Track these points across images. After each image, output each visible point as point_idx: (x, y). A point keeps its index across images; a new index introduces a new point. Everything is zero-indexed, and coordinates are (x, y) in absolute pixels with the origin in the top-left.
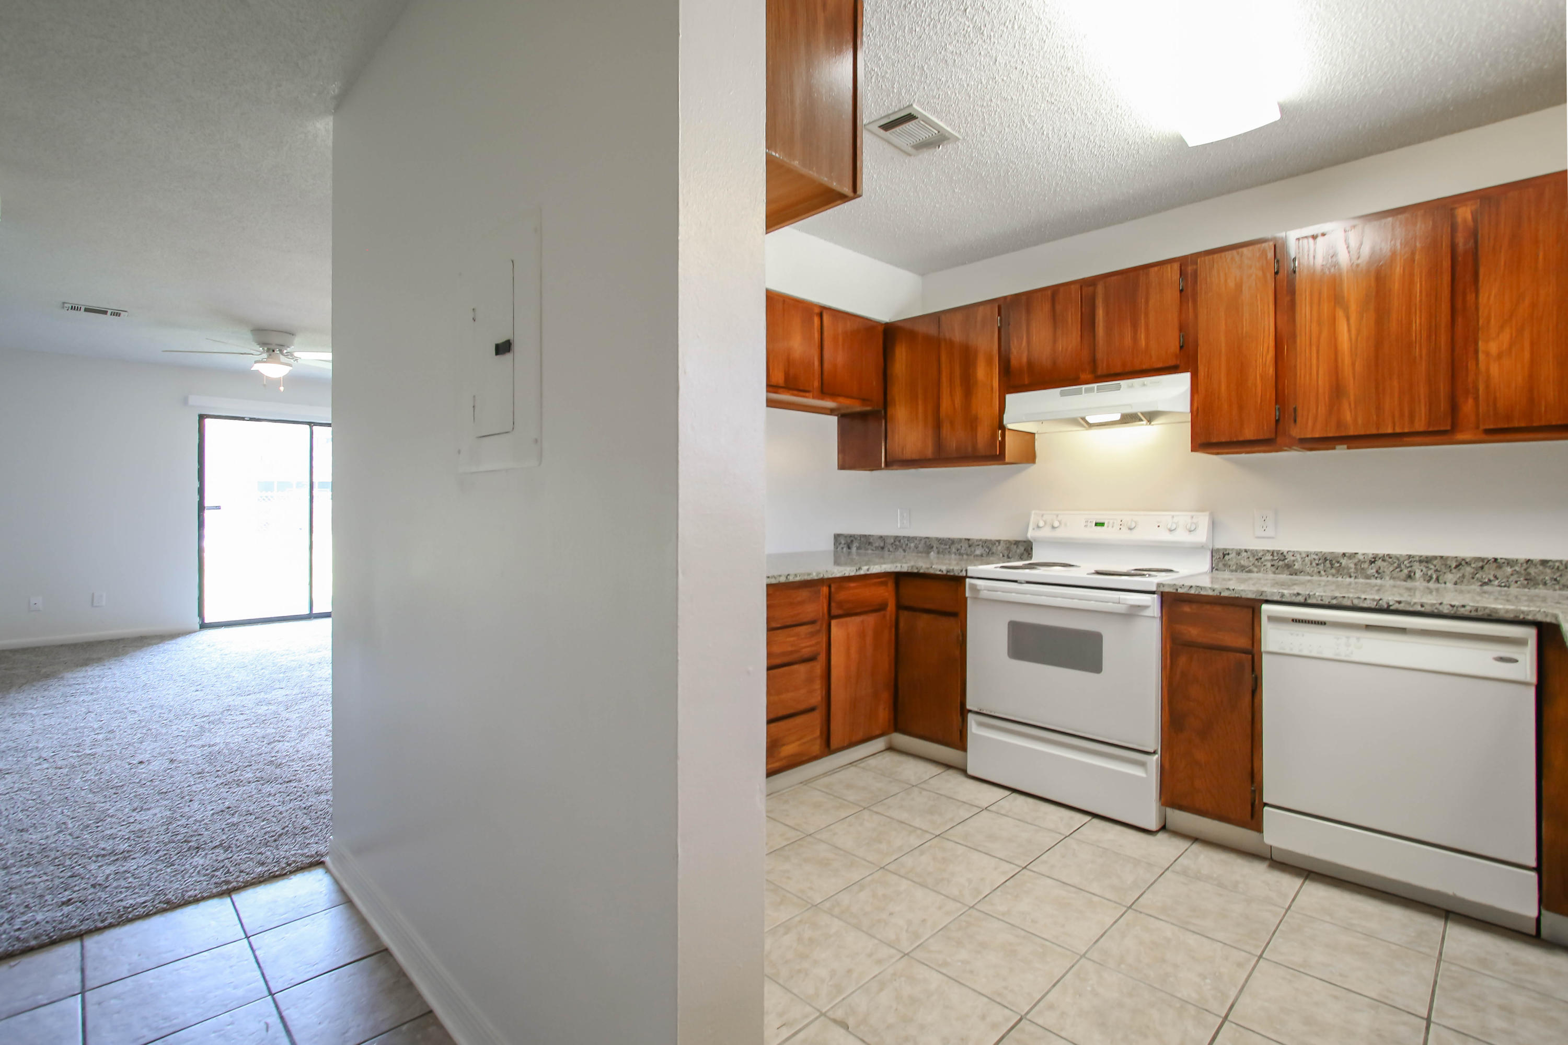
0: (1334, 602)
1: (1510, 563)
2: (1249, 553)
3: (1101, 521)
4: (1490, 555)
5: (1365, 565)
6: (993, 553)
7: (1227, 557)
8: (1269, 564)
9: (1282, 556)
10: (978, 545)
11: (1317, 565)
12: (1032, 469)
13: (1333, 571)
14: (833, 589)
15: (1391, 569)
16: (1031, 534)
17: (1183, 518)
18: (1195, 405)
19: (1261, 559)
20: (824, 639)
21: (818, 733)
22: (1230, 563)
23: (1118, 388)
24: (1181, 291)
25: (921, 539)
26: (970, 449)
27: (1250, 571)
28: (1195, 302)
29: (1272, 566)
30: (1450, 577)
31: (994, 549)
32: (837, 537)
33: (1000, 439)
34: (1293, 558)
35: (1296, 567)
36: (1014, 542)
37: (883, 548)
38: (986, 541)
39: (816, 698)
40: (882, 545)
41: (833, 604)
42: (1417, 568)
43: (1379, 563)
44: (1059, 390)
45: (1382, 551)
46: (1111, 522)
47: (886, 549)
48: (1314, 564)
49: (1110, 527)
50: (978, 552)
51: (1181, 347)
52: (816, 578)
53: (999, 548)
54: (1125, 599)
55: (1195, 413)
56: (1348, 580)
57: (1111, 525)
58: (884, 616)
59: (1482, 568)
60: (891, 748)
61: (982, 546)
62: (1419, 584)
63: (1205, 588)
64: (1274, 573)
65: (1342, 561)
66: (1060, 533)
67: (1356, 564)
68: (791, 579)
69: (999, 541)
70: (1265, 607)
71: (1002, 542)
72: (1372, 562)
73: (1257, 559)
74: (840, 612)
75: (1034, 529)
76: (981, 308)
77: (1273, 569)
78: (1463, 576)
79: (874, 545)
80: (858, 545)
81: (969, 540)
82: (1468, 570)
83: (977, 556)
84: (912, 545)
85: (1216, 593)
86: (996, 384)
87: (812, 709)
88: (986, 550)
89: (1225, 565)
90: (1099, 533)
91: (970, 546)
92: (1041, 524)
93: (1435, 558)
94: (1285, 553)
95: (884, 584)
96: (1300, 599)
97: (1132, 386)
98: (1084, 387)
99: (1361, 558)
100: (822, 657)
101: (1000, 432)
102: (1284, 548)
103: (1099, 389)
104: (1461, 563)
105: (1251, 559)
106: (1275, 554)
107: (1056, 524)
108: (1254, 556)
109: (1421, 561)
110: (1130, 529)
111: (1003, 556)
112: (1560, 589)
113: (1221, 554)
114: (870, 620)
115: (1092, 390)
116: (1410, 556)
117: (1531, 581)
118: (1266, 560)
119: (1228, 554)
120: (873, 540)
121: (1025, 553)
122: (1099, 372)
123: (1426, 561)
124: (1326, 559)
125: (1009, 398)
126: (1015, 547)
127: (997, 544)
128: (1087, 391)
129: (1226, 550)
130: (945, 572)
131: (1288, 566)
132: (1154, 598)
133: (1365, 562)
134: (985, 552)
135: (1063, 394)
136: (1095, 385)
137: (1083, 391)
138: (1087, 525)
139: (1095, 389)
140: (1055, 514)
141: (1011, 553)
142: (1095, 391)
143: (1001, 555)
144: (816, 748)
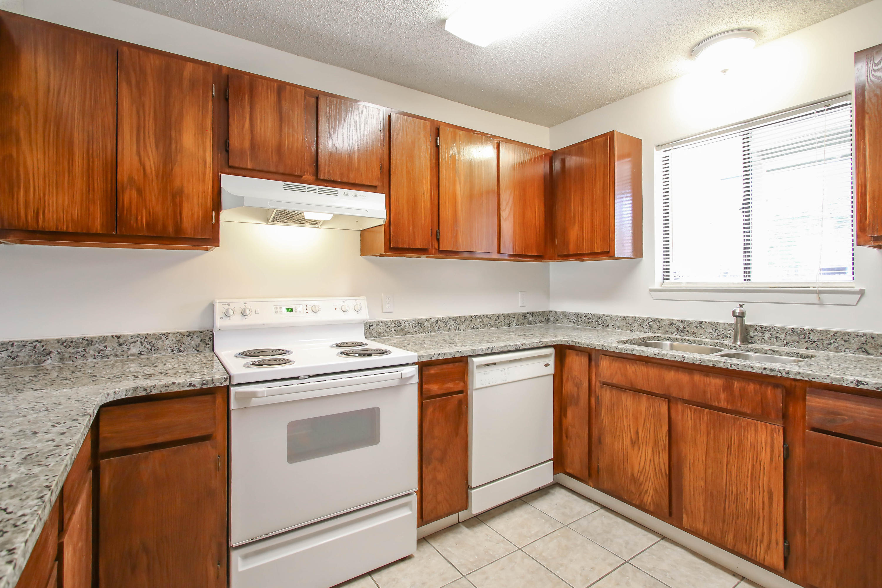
0: (502, 350)
1: (479, 317)
2: (383, 323)
3: (290, 307)
4: (473, 314)
5: (434, 325)
6: (157, 349)
7: (371, 327)
8: (393, 330)
9: (398, 323)
10: (134, 342)
11: (415, 327)
13: (422, 330)
15: (443, 325)
17: (350, 302)
18: (388, 219)
19: (389, 326)
22: (373, 331)
23: (336, 194)
25: (23, 345)
26: (171, 229)
27: (384, 336)
29: (395, 330)
30: (462, 327)
31: (159, 344)
33: (214, 222)
34: (404, 324)
35: (406, 330)
36: (187, 334)
38: (146, 336)
42: (452, 323)
43: (439, 323)
44: (283, 183)
45: (440, 316)
46: (298, 307)
48: (414, 327)
50: (134, 350)
51: (381, 174)
53: (167, 342)
55: (388, 224)
56: (428, 334)
57: (298, 310)
59: (471, 321)
61: (141, 342)
62: (452, 332)
63: (446, 353)
64: (396, 335)
65: (425, 323)
67: (430, 325)
69: (166, 335)
71: (170, 335)
72: (437, 323)
73: (387, 327)
75: (221, 318)
77: (395, 332)
78: (466, 326)
81: (119, 337)
82: (467, 322)
83: (132, 355)
85: (452, 356)
88: (147, 346)
89: (370, 333)
90: (290, 318)
92: (230, 312)
93: (458, 317)
94: (401, 322)
96: (489, 351)
98: (307, 186)
99: (432, 320)
101: (214, 212)
102: (400, 319)
103: (320, 191)
104: (466, 319)
105: (384, 328)
106: (396, 323)
107: (248, 312)
108: (386, 326)
109: (453, 320)
110: (315, 313)
111: (173, 350)
113: (368, 326)
115: (314, 190)
116: (450, 318)
117: (484, 325)
118: (392, 327)
119: (372, 326)
121: (201, 343)
122: (321, 176)
123: (455, 319)
124: (419, 323)
125: (225, 177)
127: (164, 338)
128: (310, 190)
129: (371, 323)
130: (198, 387)
131: (402, 330)
133: (434, 323)
134: (145, 349)
135: (286, 188)
136: (317, 187)
137: (306, 189)
138: (277, 311)
139: (317, 190)
140: (241, 303)
141: (183, 346)
142: (317, 192)
143: (170, 350)
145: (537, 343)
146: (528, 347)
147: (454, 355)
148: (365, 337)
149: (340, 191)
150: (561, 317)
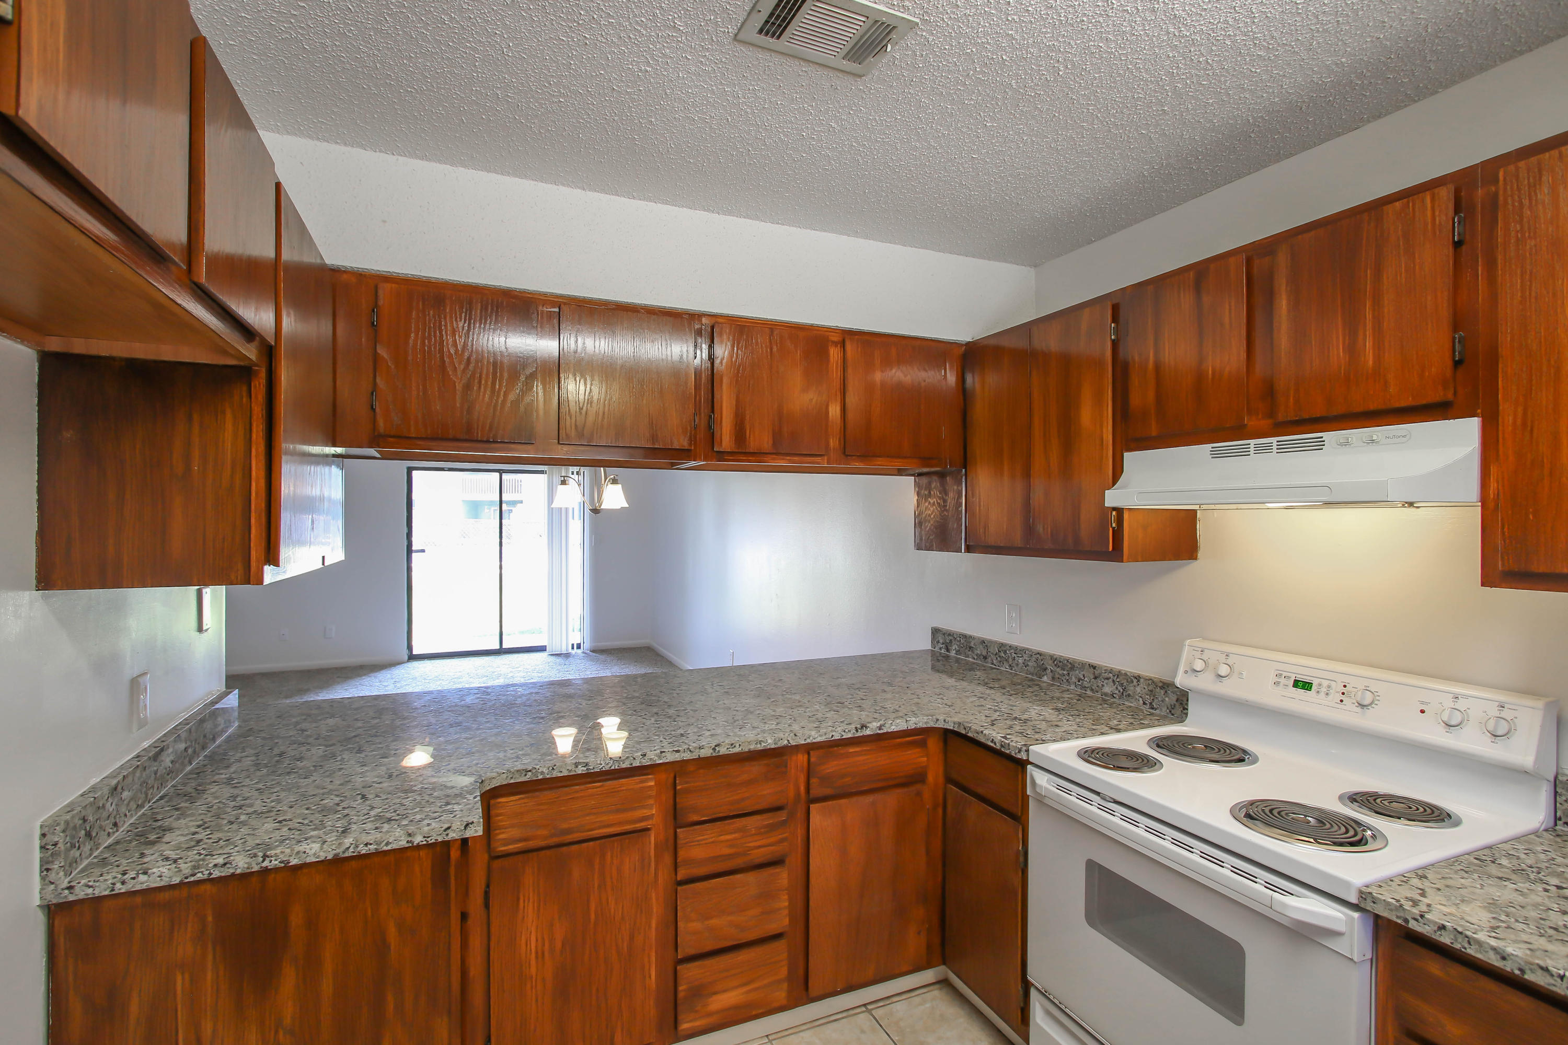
3: (1307, 679)
6: (1129, 695)
10: (1108, 679)
12: (1192, 567)
14: (812, 759)
16: (1180, 680)
17: (1478, 704)
18: (1493, 485)
20: (800, 832)
21: (784, 972)
23: (1320, 445)
24: (1458, 245)
25: (1032, 656)
28: (1491, 264)
31: (1131, 689)
32: (935, 632)
33: (1114, 525)
36: (1161, 684)
37: (985, 658)
38: (1119, 674)
39: (781, 922)
40: (984, 653)
41: (814, 781)
44: (1208, 447)
46: (1325, 683)
47: (989, 660)
49: (1322, 695)
50: (1107, 689)
51: (1457, 364)
52: (773, 746)
53: (1138, 689)
54: (1284, 905)
55: (1491, 505)
57: (1324, 690)
58: (919, 794)
60: (944, 983)
61: (1113, 681)
66: (1227, 688)
68: (723, 751)
69: (1138, 678)
71: (1142, 680)
74: (828, 791)
75: (1186, 672)
76: (1087, 311)
79: (976, 652)
80: (957, 649)
81: (1094, 668)
83: (1106, 695)
84: (1021, 660)
86: (1108, 437)
87: (777, 936)
88: (1119, 688)
90: (1299, 702)
91: (1095, 678)
92: (1199, 665)
95: (923, 744)
97: (1347, 443)
98: (1252, 442)
100: (795, 860)
101: (1112, 514)
103: (1282, 449)
107: (1224, 670)
110: (1362, 706)
111: (1144, 703)
114: (890, 801)
115: (1267, 448)
120: (974, 644)
121: (1177, 705)
122: (1281, 417)
125: (1130, 458)
126: (1162, 692)
127: (1135, 681)
128: (1259, 450)
130: (998, 747)
132: (1353, 918)
134: (1117, 692)
135: (1215, 455)
136: (1274, 440)
137: (1252, 449)
138: (1279, 683)
139: (1275, 447)
140: (1222, 652)
141: (1156, 700)
142: (1275, 450)
143: (1141, 702)
144: (781, 995)
148: (1556, 819)
149: (1329, 437)
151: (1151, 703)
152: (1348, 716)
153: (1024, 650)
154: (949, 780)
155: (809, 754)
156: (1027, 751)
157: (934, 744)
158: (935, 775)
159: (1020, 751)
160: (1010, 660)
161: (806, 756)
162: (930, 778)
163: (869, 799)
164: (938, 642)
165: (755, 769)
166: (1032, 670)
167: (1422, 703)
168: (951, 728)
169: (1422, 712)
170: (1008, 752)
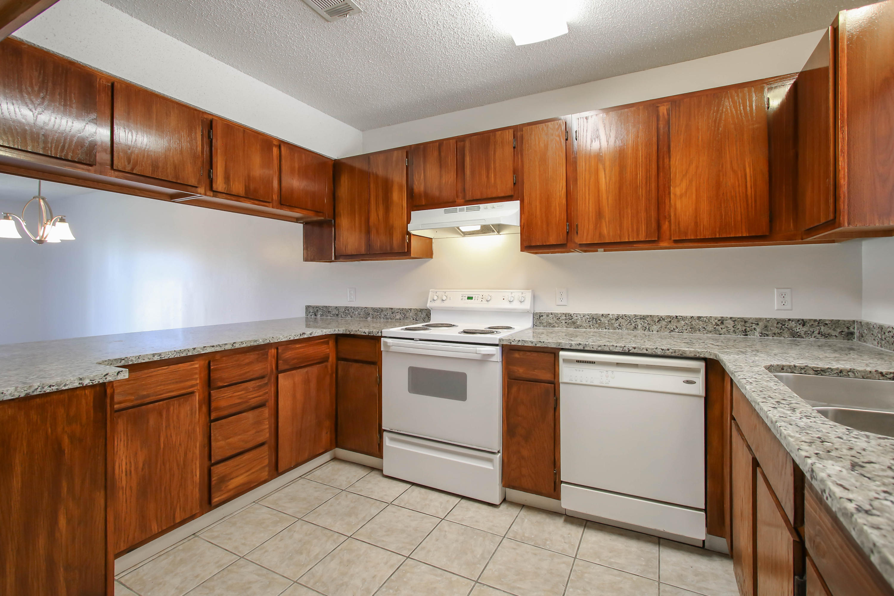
0: (600, 349)
1: (684, 318)
2: (553, 315)
3: (471, 296)
4: (674, 314)
5: (613, 321)
6: (407, 317)
7: (541, 317)
8: (564, 322)
9: (569, 316)
10: (398, 312)
11: (589, 321)
12: (431, 263)
13: (597, 325)
14: (280, 351)
15: (626, 323)
16: (429, 305)
17: (517, 294)
18: (523, 221)
19: (559, 318)
20: (273, 389)
21: (266, 462)
22: (543, 321)
23: (479, 209)
24: (514, 148)
25: (362, 308)
26: (389, 248)
27: (554, 326)
28: (522, 155)
29: (566, 323)
30: (655, 328)
31: (408, 315)
32: (307, 307)
33: (407, 241)
34: (576, 318)
35: (578, 323)
36: (420, 310)
37: (337, 315)
38: (402, 309)
39: (265, 435)
40: (337, 313)
41: (280, 362)
42: (639, 322)
43: (620, 320)
44: (443, 209)
45: (622, 312)
46: (477, 296)
47: (340, 316)
48: (588, 322)
49: (476, 300)
50: (398, 317)
51: (514, 184)
52: (262, 343)
53: (411, 314)
54: (480, 350)
55: (522, 227)
56: (605, 330)
57: (476, 298)
58: (326, 367)
59: (670, 322)
60: (335, 459)
61: (400, 313)
62: (640, 332)
63: (527, 341)
64: (567, 327)
65: (601, 319)
66: (447, 304)
67: (608, 321)
68: (237, 346)
69: (410, 310)
70: (561, 353)
71: (412, 310)
72: (617, 320)
73: (557, 319)
74: (287, 367)
75: (431, 301)
76: (396, 153)
77: (566, 325)
78: (661, 327)
79: (332, 313)
80: (321, 313)
81: (392, 309)
82: (664, 323)
83: (397, 319)
84: (356, 313)
85: (533, 345)
86: (405, 205)
87: (262, 444)
89: (540, 323)
90: (470, 304)
91: (392, 313)
92: (435, 298)
93: (648, 316)
94: (572, 315)
95: (327, 343)
96: (581, 347)
97: (486, 208)
98: (458, 207)
99: (611, 317)
100: (272, 402)
101: (407, 236)
102: (572, 312)
103: (467, 210)
104: (660, 319)
105: (554, 319)
106: (567, 316)
107: (444, 298)
108: (556, 317)
109: (641, 319)
110: (487, 301)
111: (413, 319)
112: (706, 333)
113: (538, 316)
114: (314, 370)
115: (463, 210)
116: (635, 316)
117: (693, 329)
118: (563, 319)
119: (542, 316)
120: (331, 309)
121: (426, 317)
122: (467, 199)
123: (643, 318)
124: (593, 318)
125: (413, 213)
126: (420, 313)
128: (461, 210)
129: (541, 313)
130: (367, 334)
131: (574, 323)
132: (498, 348)
133: (613, 319)
134: (402, 317)
135: (446, 212)
136: (465, 207)
137: (458, 210)
138: (463, 299)
139: (465, 209)
140: (443, 292)
141: (418, 317)
142: (465, 211)
143: (412, 319)
144: (265, 474)
145: (662, 350)
146: (645, 352)
147: (536, 345)
148: (534, 325)
149: (481, 206)
150: (865, 331)
151: (416, 319)
152: (485, 305)
153: (358, 308)
154: (339, 358)
155: (277, 349)
156: (381, 332)
157: (332, 343)
158: (332, 358)
159: (378, 333)
160: (351, 313)
161: (276, 350)
162: (330, 359)
163: (304, 370)
164: (310, 312)
165: (252, 357)
166: (362, 316)
167: (503, 296)
168: (342, 333)
169: (504, 299)
170: (372, 335)
